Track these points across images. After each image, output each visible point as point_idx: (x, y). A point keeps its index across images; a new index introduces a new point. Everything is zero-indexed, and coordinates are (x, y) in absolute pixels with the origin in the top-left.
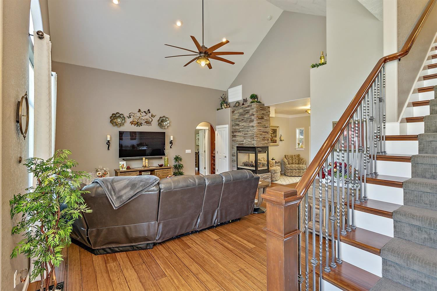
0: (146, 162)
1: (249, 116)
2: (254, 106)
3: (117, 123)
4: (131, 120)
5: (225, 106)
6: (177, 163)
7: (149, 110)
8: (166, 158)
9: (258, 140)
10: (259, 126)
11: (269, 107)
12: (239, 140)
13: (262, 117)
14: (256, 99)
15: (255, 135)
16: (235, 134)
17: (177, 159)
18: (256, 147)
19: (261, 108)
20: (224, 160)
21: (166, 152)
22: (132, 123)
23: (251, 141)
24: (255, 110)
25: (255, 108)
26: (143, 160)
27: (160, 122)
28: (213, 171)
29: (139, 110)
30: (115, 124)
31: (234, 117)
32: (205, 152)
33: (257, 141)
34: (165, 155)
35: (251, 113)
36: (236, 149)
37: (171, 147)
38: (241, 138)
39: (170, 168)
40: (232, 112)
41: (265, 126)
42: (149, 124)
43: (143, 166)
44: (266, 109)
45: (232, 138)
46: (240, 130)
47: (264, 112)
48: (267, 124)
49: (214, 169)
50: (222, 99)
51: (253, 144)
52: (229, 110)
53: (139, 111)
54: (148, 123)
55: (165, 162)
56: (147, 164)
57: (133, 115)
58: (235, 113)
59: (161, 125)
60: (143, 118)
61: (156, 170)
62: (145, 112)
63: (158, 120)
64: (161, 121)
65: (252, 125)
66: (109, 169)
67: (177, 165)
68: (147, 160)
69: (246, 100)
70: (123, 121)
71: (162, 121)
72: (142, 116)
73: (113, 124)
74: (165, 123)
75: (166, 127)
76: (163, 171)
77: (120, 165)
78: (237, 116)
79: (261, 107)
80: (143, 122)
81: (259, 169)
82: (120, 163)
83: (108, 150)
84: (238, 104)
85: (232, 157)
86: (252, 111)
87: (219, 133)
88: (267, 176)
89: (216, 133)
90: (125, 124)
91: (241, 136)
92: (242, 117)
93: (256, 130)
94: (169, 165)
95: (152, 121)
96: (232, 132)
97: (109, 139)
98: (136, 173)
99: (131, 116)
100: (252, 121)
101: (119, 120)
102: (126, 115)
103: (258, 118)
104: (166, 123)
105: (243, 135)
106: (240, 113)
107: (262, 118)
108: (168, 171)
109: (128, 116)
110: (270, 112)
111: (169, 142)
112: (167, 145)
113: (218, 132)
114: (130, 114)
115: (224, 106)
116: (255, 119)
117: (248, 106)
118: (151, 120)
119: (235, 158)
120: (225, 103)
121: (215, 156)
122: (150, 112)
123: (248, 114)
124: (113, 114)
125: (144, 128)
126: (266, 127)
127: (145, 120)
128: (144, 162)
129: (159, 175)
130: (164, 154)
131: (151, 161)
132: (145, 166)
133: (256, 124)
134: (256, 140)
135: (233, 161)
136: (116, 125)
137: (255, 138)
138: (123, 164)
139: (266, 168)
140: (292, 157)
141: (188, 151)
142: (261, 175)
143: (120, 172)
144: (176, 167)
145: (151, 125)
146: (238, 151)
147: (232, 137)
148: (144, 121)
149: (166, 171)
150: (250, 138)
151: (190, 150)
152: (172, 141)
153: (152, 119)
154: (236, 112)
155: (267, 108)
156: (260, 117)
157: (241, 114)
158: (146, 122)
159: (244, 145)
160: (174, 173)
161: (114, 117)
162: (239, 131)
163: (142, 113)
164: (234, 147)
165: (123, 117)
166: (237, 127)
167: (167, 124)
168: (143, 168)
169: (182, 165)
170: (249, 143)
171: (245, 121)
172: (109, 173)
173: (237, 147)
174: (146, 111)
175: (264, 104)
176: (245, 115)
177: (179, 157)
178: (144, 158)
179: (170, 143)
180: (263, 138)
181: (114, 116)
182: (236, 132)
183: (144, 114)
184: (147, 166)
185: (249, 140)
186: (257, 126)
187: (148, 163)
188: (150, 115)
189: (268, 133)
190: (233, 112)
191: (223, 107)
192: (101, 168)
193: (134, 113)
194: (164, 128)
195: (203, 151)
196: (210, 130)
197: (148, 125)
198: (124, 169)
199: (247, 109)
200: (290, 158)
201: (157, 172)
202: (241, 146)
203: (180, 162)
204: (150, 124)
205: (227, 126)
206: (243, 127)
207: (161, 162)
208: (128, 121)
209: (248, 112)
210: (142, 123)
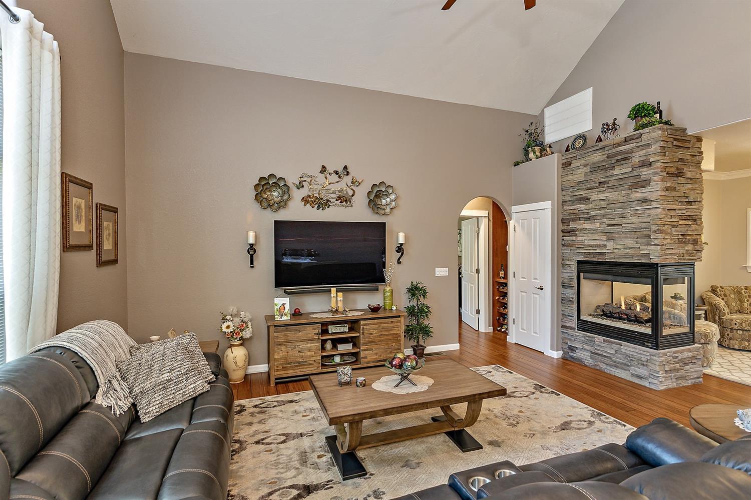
0: (339, 299)
1: (630, 170)
2: (654, 135)
3: (272, 202)
4: (304, 192)
5: (538, 154)
6: (414, 303)
7: (346, 167)
8: (388, 289)
9: (665, 242)
10: (669, 199)
11: (699, 139)
12: (586, 243)
13: (677, 169)
14: (658, 116)
15: (654, 228)
16: (572, 225)
17: (415, 291)
18: (657, 264)
19: (675, 143)
20: (535, 296)
21: (388, 273)
22: (305, 200)
23: (638, 245)
24: (655, 148)
25: (656, 142)
26: (332, 296)
27: (372, 197)
28: (499, 319)
29: (324, 167)
30: (265, 204)
31: (570, 177)
32: (478, 271)
33: (663, 245)
34: (385, 282)
35: (636, 158)
36: (574, 267)
37: (399, 262)
38: (596, 237)
39: (399, 316)
40: (563, 164)
41: (687, 197)
42: (346, 203)
43: (331, 311)
44: (690, 146)
45: (561, 237)
46: (593, 213)
47: (685, 154)
48: (692, 192)
49: (504, 316)
50: (527, 137)
51: (647, 256)
52: (553, 161)
53: (324, 169)
54: (344, 200)
55: (384, 298)
56: (340, 305)
57: (309, 180)
58: (572, 166)
59: (375, 204)
60: (333, 187)
61: (362, 322)
62: (336, 173)
63: (369, 193)
64: (376, 196)
65: (646, 194)
66: (250, 317)
67: (414, 307)
68: (340, 294)
69: (614, 124)
70: (285, 197)
71: (379, 195)
72: (330, 184)
73: (261, 203)
74: (384, 201)
75: (388, 210)
76: (381, 323)
77: (276, 307)
78: (579, 174)
79: (675, 139)
80: (333, 197)
81: (666, 332)
82: (277, 301)
83: (251, 267)
84: (581, 141)
85: (562, 290)
86: (644, 152)
87: (519, 223)
88: (690, 354)
89: (511, 225)
90: (290, 204)
91: (594, 232)
92: (600, 177)
93: (659, 210)
94: (394, 308)
95: (353, 195)
96: (563, 221)
97: (251, 240)
98: (315, 329)
99: (304, 183)
100: (645, 183)
101: (276, 194)
102: (292, 180)
103: (665, 174)
104: (388, 200)
105: (603, 227)
106: (594, 163)
107: (679, 174)
108: (392, 325)
109: (298, 184)
110: (701, 153)
111: (394, 248)
112: (391, 256)
113: (517, 221)
114: (302, 179)
115: (534, 153)
116: (656, 178)
117: (626, 141)
118: (351, 193)
119: (572, 293)
120: (536, 146)
121: (506, 284)
122: (348, 174)
123: (625, 166)
124: (262, 179)
125: (335, 214)
126: (690, 203)
127: (337, 192)
128: (334, 300)
129: (372, 334)
130: (382, 280)
131: (352, 296)
132: (337, 310)
133: (659, 193)
134: (657, 242)
135: (564, 301)
136: (270, 206)
137: (656, 238)
138: (283, 305)
139: (686, 330)
140: (738, 292)
141: (442, 272)
142: (674, 353)
143: (275, 326)
144: (411, 312)
145: (352, 206)
146: (582, 275)
147: (562, 234)
148: (335, 196)
149: (388, 323)
150: (633, 235)
151: (447, 269)
152: (402, 244)
153: (354, 191)
154: (578, 164)
155: (693, 140)
156: (673, 170)
157: (596, 168)
158: (339, 198)
159: (607, 259)
160: (408, 326)
161: (263, 185)
162: (589, 219)
163: (330, 174)
164: (568, 262)
165: (285, 185)
166: (581, 207)
167: (390, 203)
168: (330, 315)
169: (427, 307)
170: (628, 251)
171: (613, 187)
172: (250, 326)
173: (579, 262)
174: (340, 169)
175: (685, 129)
176: (613, 168)
177: (420, 286)
178: (334, 290)
179: (397, 251)
180: (681, 237)
181: (263, 183)
182: (574, 220)
183: (335, 178)
184: (341, 309)
185: (630, 242)
186: (664, 198)
187: (345, 301)
188: (347, 180)
189: (695, 220)
190: (566, 165)
191: (531, 155)
192: (235, 312)
193: (311, 176)
194: (382, 212)
195: (474, 271)
196: (491, 219)
197: (343, 206)
198: (284, 318)
199: (621, 148)
200: (732, 296)
201: (365, 327)
202: (594, 260)
203: (422, 298)
204: (349, 203)
205: (548, 204)
206: (603, 204)
207: (376, 300)
208: (298, 195)
209: (625, 159)
210: (330, 202)
